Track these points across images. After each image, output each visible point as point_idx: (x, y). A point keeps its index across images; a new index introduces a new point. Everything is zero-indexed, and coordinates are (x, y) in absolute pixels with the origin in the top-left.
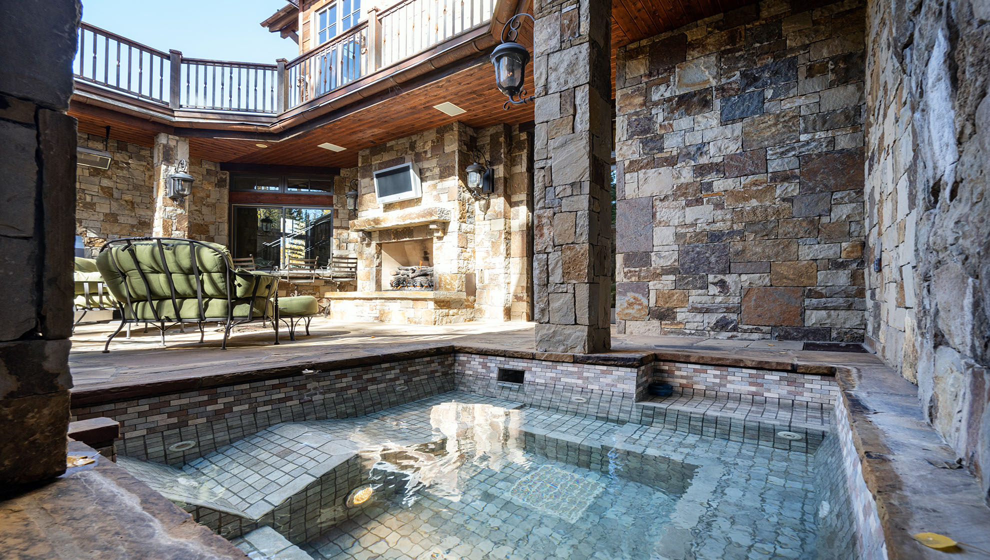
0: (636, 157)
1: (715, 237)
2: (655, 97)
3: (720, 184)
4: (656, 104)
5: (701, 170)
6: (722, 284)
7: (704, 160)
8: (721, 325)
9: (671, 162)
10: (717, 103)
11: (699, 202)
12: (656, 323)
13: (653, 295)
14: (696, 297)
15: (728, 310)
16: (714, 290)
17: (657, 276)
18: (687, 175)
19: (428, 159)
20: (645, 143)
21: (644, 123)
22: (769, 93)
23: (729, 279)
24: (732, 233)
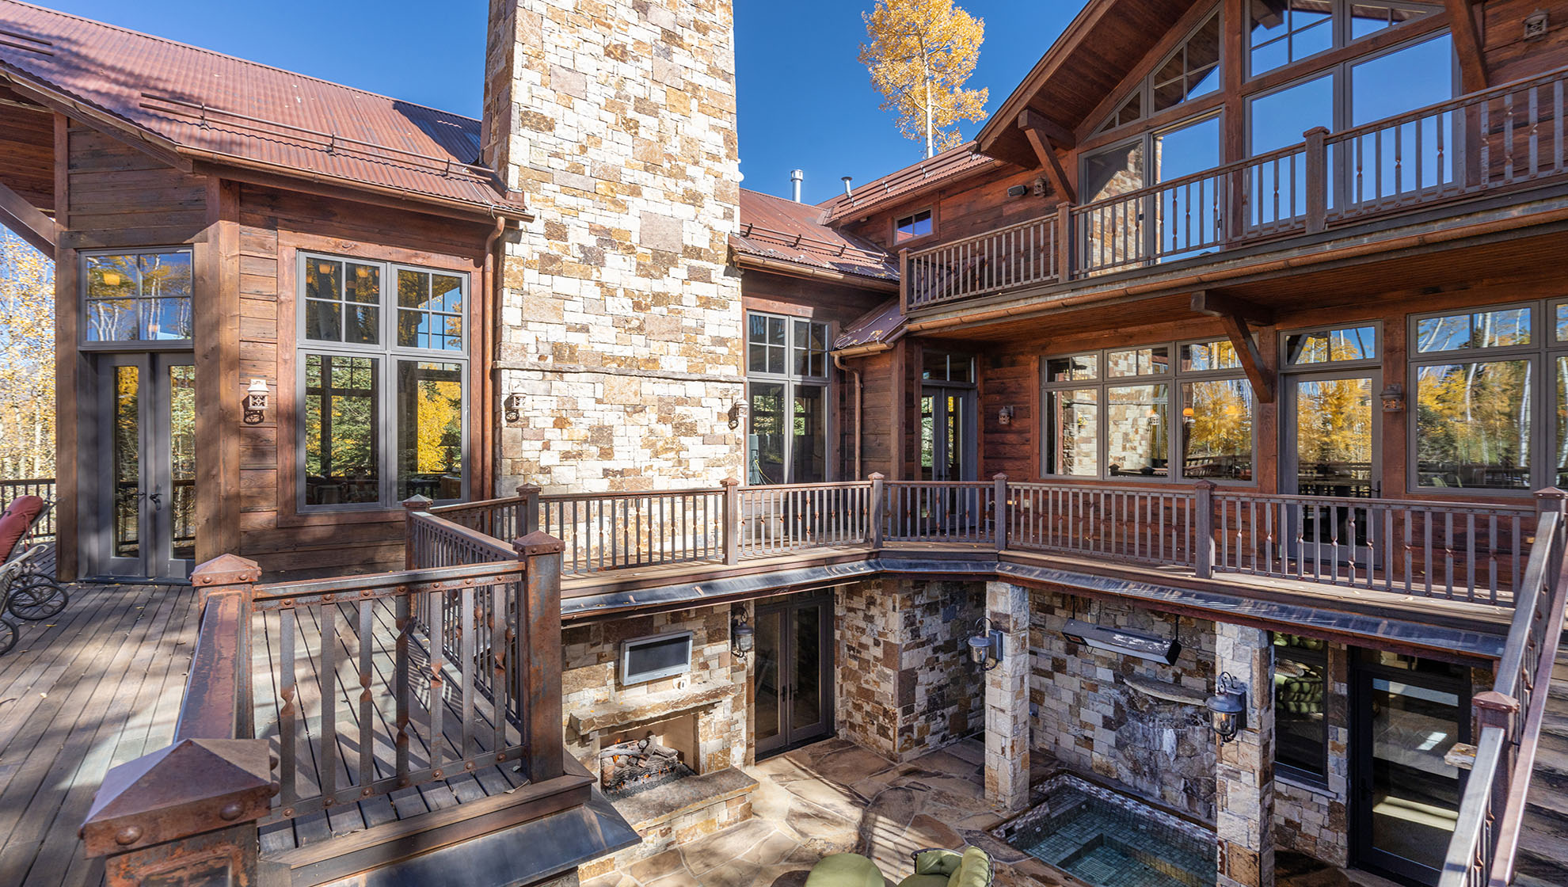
0: (908, 641)
1: (940, 688)
2: (917, 603)
3: (942, 657)
4: (918, 606)
5: (936, 650)
6: (942, 715)
7: (936, 644)
8: (944, 739)
9: (923, 644)
10: (941, 610)
11: (932, 669)
12: (916, 748)
13: (915, 731)
14: (933, 727)
15: (946, 729)
16: (939, 719)
17: (916, 719)
18: (930, 653)
19: (691, 619)
20: (912, 631)
21: (912, 619)
22: (958, 608)
23: (945, 711)
24: (947, 685)
